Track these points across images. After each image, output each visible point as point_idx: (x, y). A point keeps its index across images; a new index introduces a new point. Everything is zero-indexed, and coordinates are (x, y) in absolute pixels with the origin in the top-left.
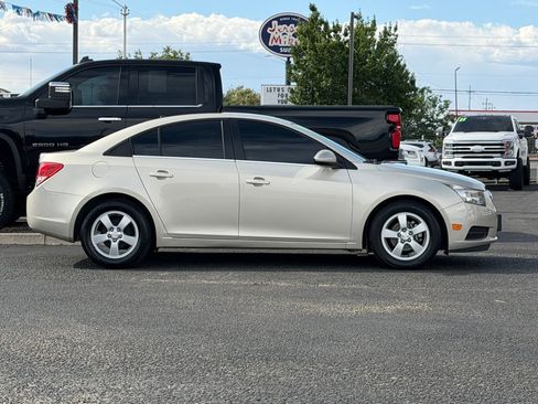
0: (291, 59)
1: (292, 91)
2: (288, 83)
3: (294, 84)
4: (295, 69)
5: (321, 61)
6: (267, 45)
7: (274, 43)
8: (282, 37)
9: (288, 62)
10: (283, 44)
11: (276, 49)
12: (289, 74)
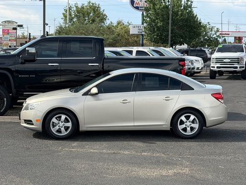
0: (144, 13)
1: (145, 28)
2: (143, 24)
3: (145, 24)
4: (146, 17)
5: (157, 14)
6: (133, 6)
7: (136, 5)
8: (140, 3)
9: (143, 14)
10: (140, 6)
11: (137, 8)
12: (143, 20)
